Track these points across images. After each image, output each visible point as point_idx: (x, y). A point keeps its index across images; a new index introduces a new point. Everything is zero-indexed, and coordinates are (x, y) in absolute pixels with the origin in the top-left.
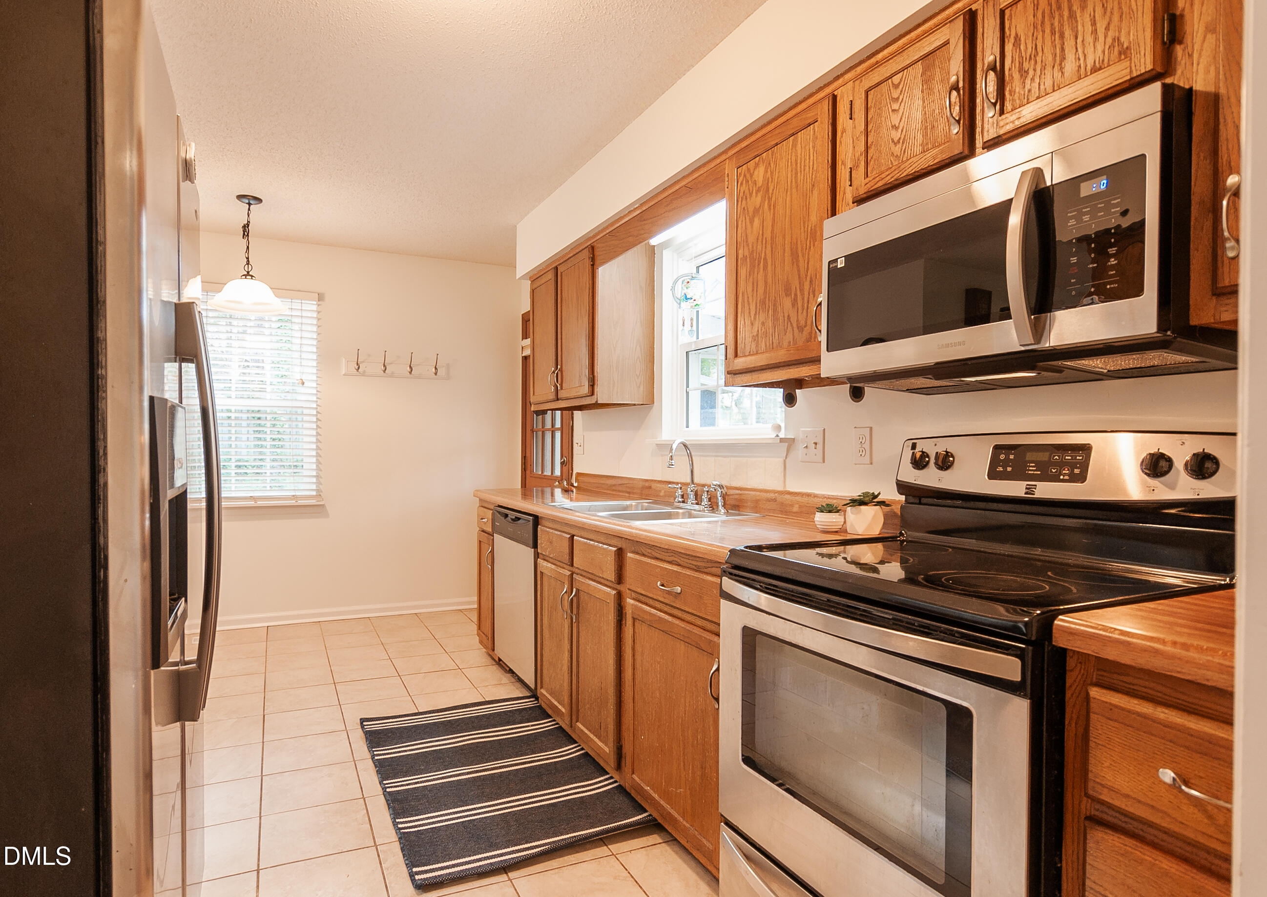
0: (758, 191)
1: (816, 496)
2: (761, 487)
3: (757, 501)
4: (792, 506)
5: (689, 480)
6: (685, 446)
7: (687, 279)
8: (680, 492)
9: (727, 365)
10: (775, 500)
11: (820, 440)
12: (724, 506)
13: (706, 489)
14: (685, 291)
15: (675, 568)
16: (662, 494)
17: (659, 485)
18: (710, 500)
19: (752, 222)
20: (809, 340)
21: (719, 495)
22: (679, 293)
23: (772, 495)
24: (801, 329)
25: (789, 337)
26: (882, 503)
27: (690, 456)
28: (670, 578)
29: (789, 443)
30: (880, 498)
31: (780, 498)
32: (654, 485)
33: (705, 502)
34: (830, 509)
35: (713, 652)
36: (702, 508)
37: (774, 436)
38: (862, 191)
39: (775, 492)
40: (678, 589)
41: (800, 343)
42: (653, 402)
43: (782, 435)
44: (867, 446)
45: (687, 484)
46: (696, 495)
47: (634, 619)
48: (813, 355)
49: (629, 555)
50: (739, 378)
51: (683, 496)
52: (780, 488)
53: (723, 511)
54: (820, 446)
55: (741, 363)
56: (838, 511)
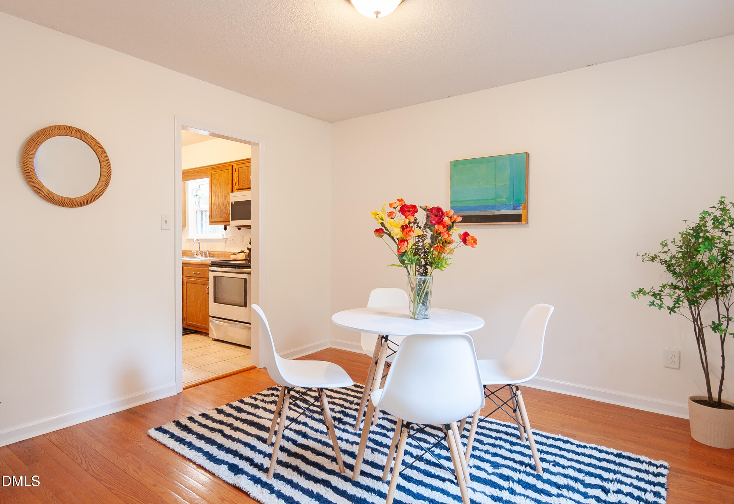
0: (217, 180)
1: (232, 252)
2: (219, 251)
3: (218, 255)
4: (227, 255)
5: (199, 250)
6: (198, 240)
7: (197, 189)
8: (196, 253)
9: (210, 220)
10: (222, 254)
11: (233, 239)
12: (209, 256)
13: (204, 252)
14: (196, 193)
15: (198, 268)
16: (189, 254)
17: (188, 252)
18: (205, 255)
19: (215, 187)
20: (228, 217)
21: (207, 253)
22: (194, 194)
23: (222, 253)
24: (226, 214)
25: (224, 215)
26: (245, 253)
27: (199, 243)
28: (196, 271)
29: (226, 239)
30: (244, 252)
31: (224, 253)
32: (186, 252)
33: (204, 256)
34: (234, 254)
35: (207, 284)
36: (202, 257)
37: (222, 237)
38: (238, 188)
39: (223, 252)
40: (199, 273)
41: (226, 217)
42: (185, 226)
43: (224, 237)
44: (243, 240)
45: (198, 251)
46: (201, 254)
47: (187, 283)
48: (228, 220)
49: (185, 267)
50: (213, 223)
51: (197, 254)
52: (224, 251)
53: (209, 257)
54: (233, 240)
55: (213, 220)
56: (236, 255)
